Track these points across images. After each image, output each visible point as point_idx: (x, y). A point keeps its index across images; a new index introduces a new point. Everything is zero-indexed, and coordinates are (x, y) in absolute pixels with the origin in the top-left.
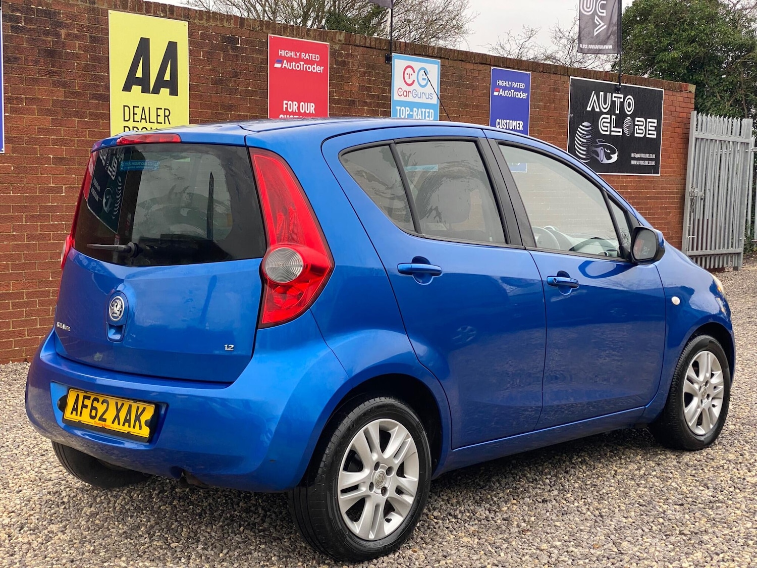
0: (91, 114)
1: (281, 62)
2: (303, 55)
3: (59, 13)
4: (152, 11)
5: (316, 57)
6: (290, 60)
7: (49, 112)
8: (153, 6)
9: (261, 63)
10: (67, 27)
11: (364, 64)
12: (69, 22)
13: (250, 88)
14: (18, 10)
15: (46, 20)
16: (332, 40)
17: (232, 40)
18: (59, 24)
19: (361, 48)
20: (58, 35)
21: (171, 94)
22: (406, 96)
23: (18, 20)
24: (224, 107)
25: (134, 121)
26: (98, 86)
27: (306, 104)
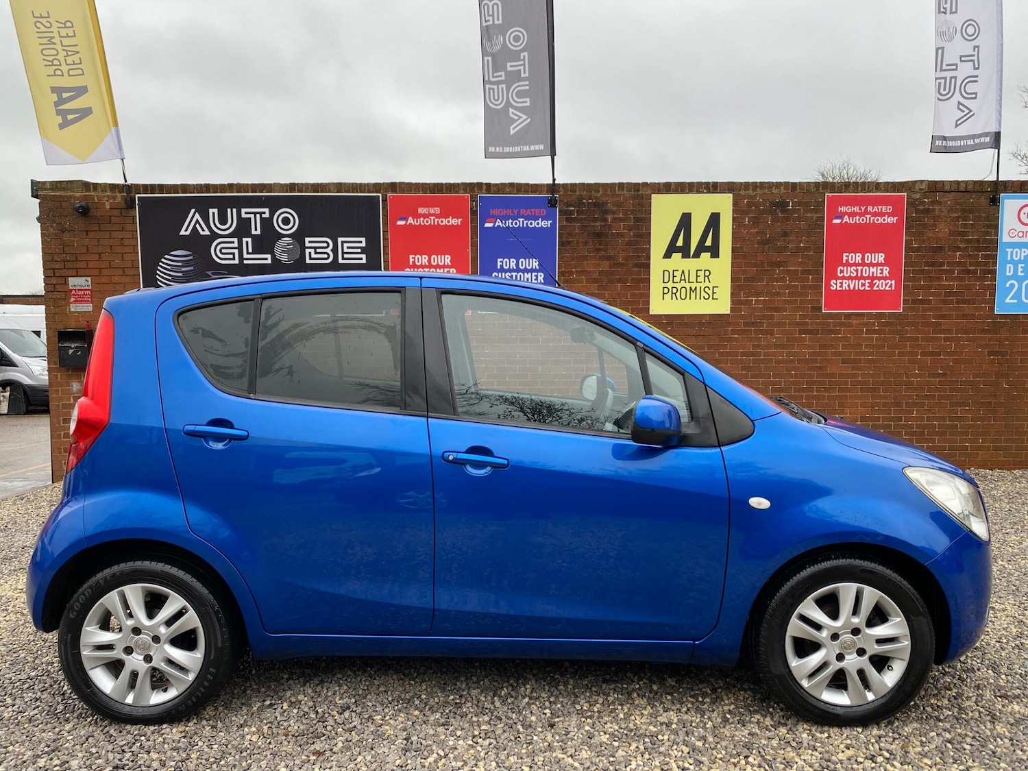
0: (632, 279)
1: (841, 217)
2: (870, 208)
3: (607, 203)
4: (695, 190)
5: (889, 209)
6: (852, 215)
7: (595, 281)
8: (696, 185)
9: (817, 221)
10: (613, 212)
11: (957, 209)
12: (615, 208)
13: (802, 245)
14: (572, 205)
15: (594, 210)
16: (910, 190)
17: (783, 205)
18: (607, 212)
19: (953, 194)
20: (605, 220)
21: (712, 257)
22: (1023, 236)
23: (572, 213)
24: (772, 264)
25: (673, 282)
26: (639, 257)
27: (873, 255)
